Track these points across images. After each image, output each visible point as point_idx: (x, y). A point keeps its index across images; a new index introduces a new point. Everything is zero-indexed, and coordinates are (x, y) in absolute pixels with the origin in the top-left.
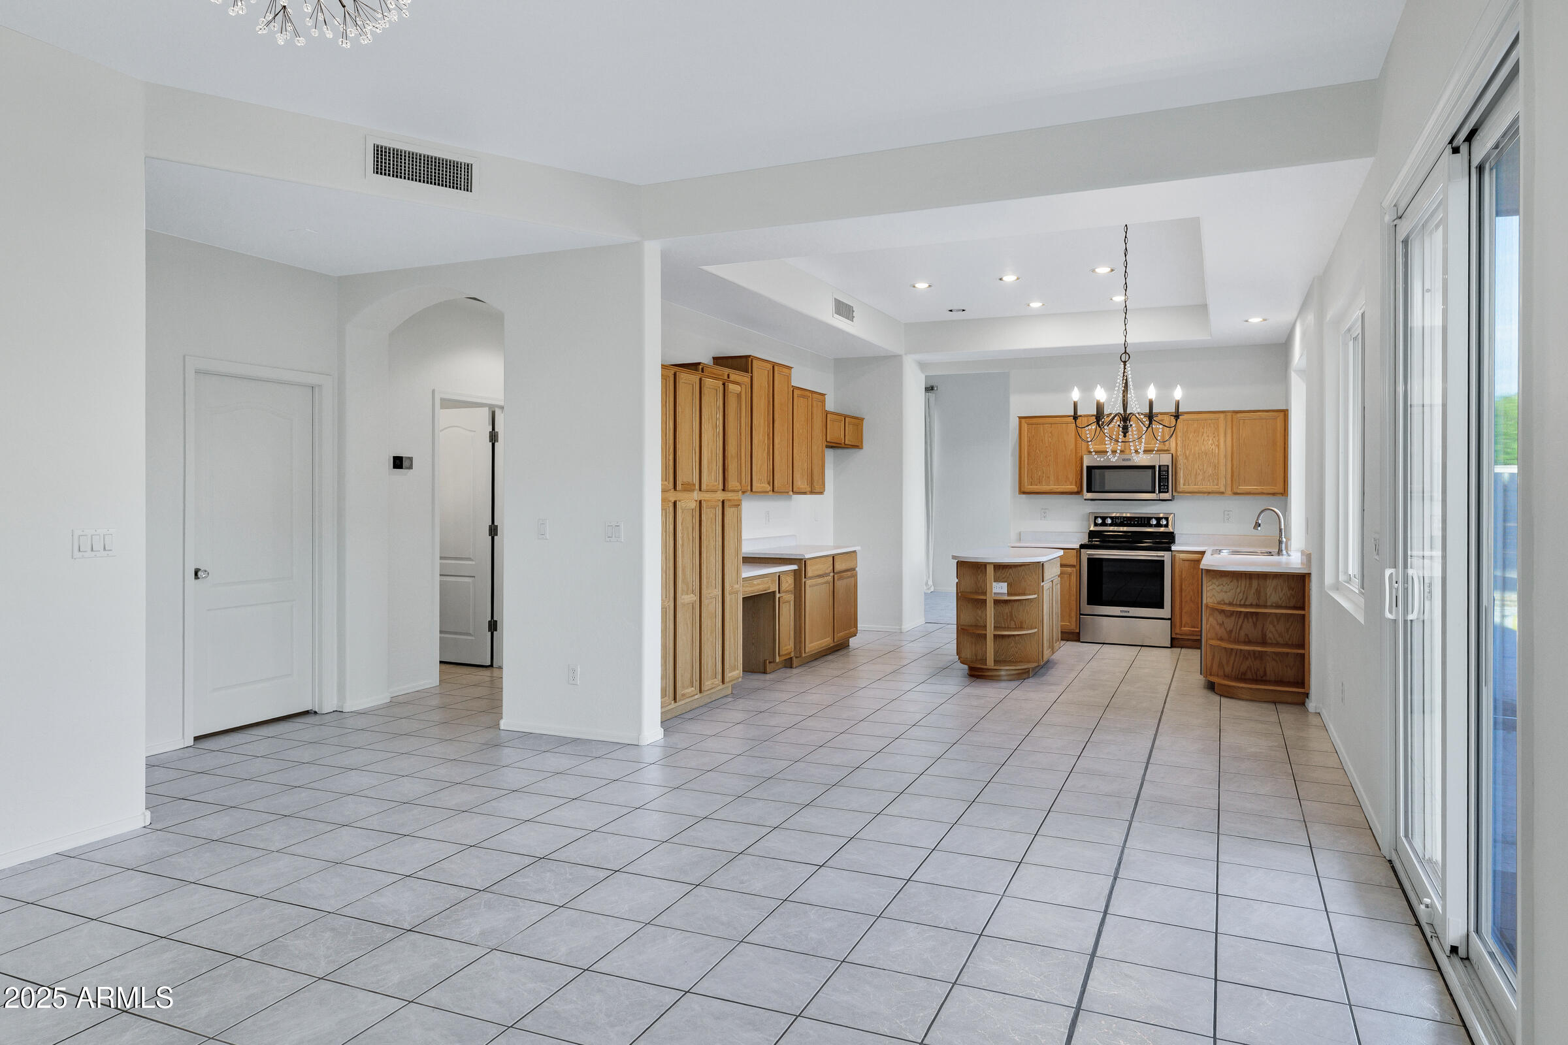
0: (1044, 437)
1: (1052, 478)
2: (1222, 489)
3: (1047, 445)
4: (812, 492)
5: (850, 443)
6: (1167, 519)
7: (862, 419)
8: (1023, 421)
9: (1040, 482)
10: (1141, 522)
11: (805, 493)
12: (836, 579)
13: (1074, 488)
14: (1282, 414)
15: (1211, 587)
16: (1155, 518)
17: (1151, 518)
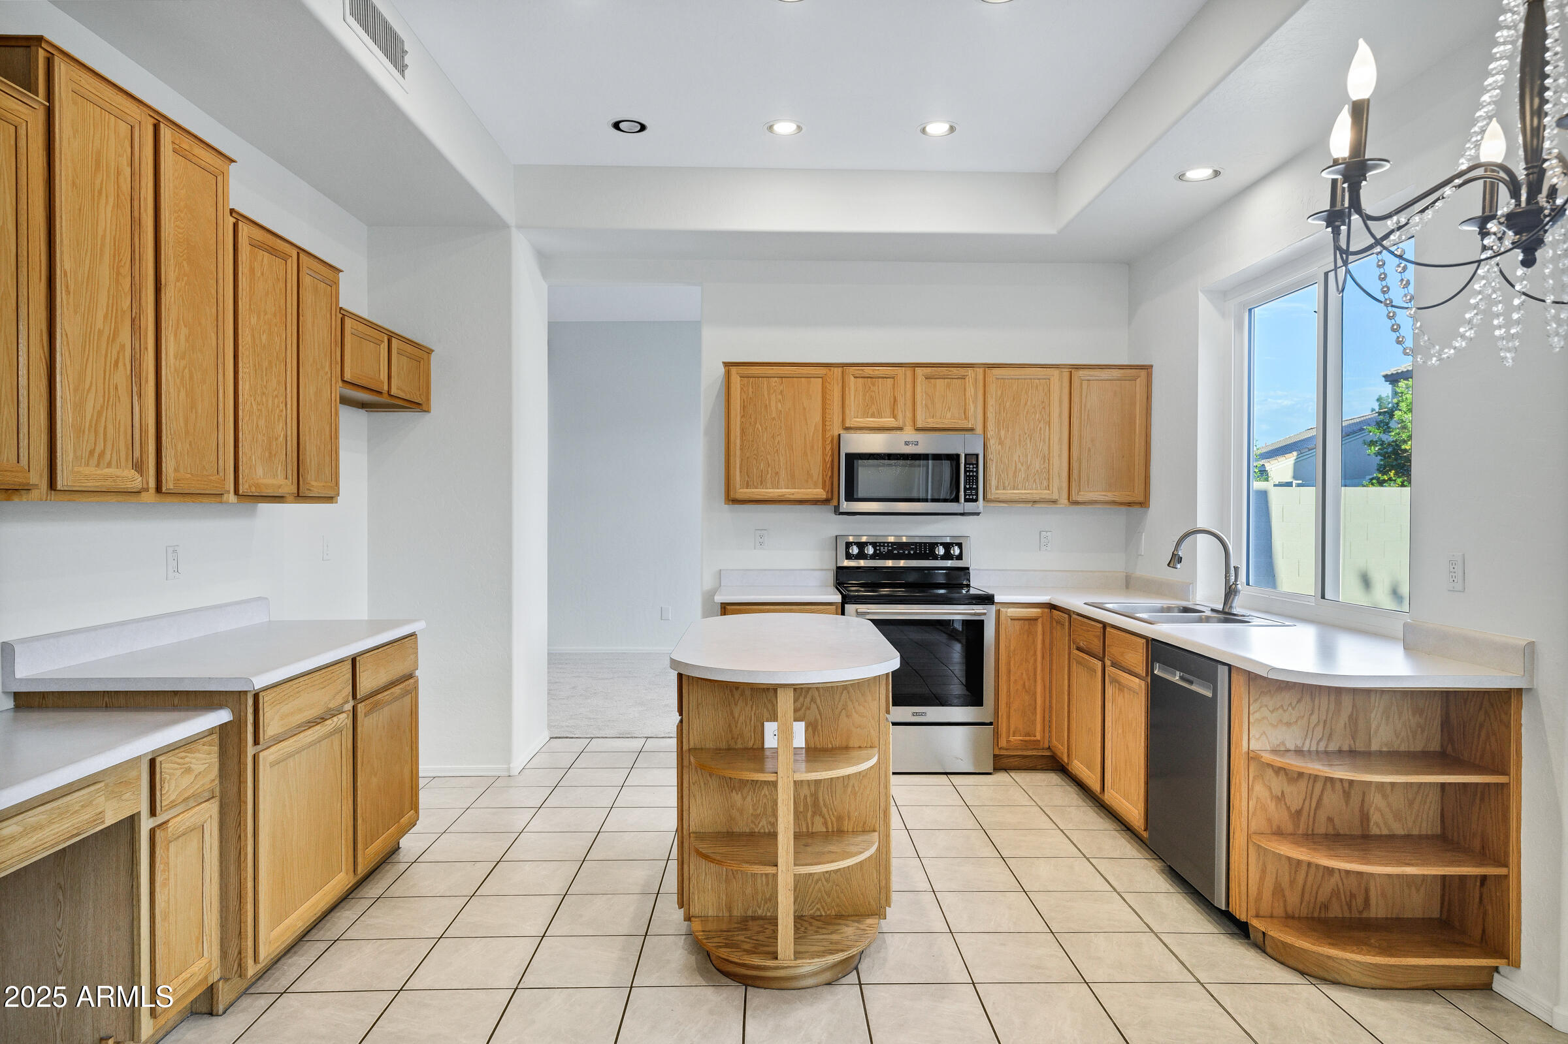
0: (770, 400)
1: (783, 474)
2: (1055, 496)
3: (774, 415)
4: (300, 496)
5: (402, 395)
6: (960, 545)
7: (429, 352)
8: (734, 370)
9: (762, 483)
10: (921, 550)
11: (279, 499)
12: (360, 715)
13: (821, 493)
14: (1143, 373)
15: (1257, 715)
16: (942, 544)
17: (933, 545)
